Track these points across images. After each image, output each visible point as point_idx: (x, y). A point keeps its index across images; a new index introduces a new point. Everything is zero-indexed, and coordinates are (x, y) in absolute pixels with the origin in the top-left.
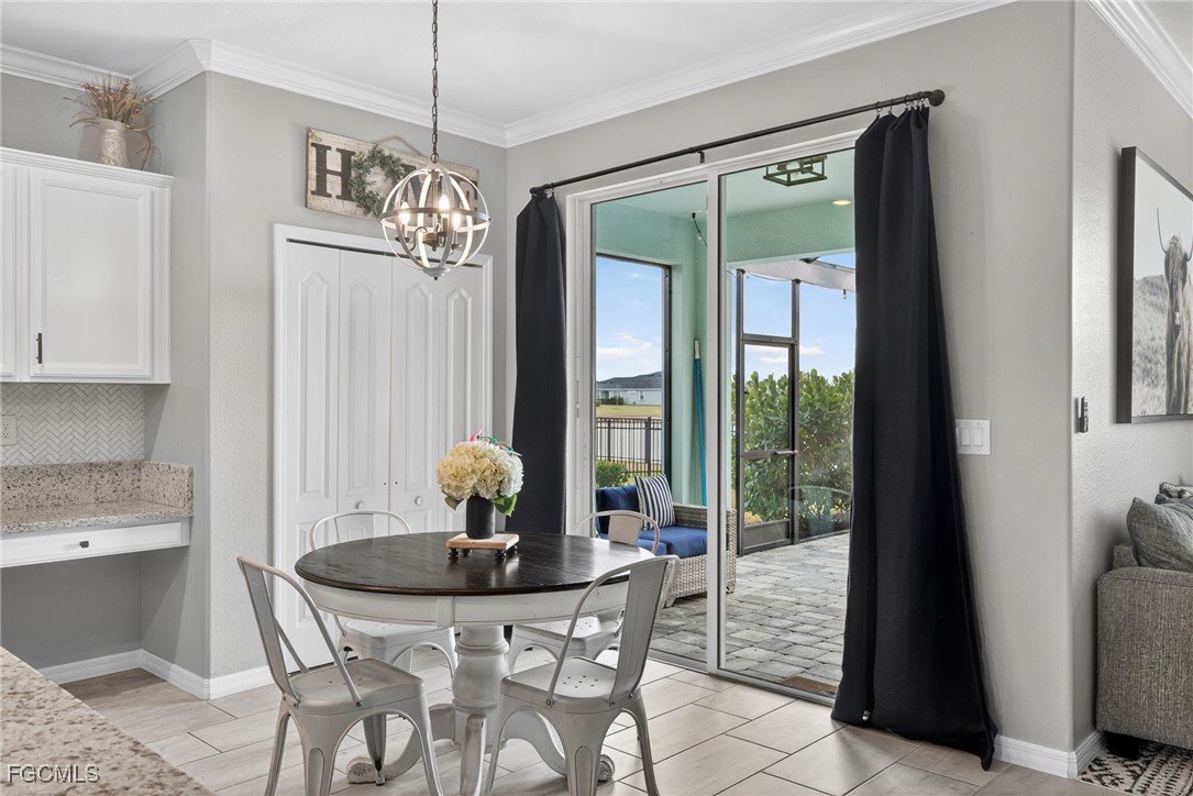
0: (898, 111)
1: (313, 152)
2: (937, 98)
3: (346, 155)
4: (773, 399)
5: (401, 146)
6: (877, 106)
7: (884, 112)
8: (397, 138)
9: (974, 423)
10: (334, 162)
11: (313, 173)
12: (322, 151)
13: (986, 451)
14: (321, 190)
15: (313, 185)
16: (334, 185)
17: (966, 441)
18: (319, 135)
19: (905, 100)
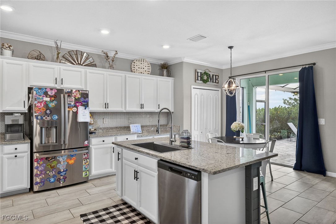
0: (307, 66)
1: (197, 73)
2: (314, 64)
3: (201, 73)
4: (260, 113)
5: (208, 71)
6: (303, 65)
7: (304, 67)
8: (207, 69)
9: (321, 119)
10: (199, 75)
11: (197, 77)
12: (198, 73)
13: (324, 124)
14: (198, 80)
15: (196, 79)
16: (199, 79)
17: (320, 122)
18: (198, 70)
19: (309, 64)
